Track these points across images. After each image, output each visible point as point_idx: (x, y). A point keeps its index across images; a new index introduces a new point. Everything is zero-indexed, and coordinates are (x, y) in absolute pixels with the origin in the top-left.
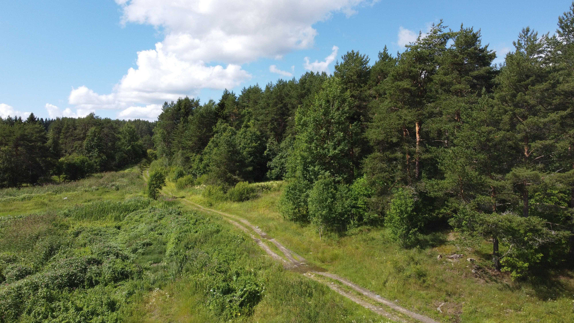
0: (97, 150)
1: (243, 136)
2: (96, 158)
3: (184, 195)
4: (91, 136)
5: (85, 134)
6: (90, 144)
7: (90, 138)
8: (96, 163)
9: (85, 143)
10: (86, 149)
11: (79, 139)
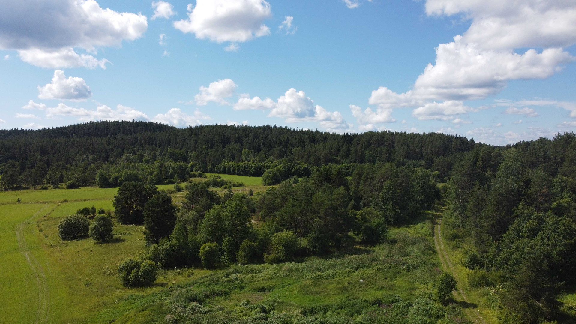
0: (391, 203)
1: (553, 228)
2: (391, 211)
3: (476, 302)
4: (386, 189)
5: (381, 186)
6: (386, 197)
7: (386, 191)
8: (390, 216)
9: (381, 194)
10: (382, 201)
11: (376, 190)
